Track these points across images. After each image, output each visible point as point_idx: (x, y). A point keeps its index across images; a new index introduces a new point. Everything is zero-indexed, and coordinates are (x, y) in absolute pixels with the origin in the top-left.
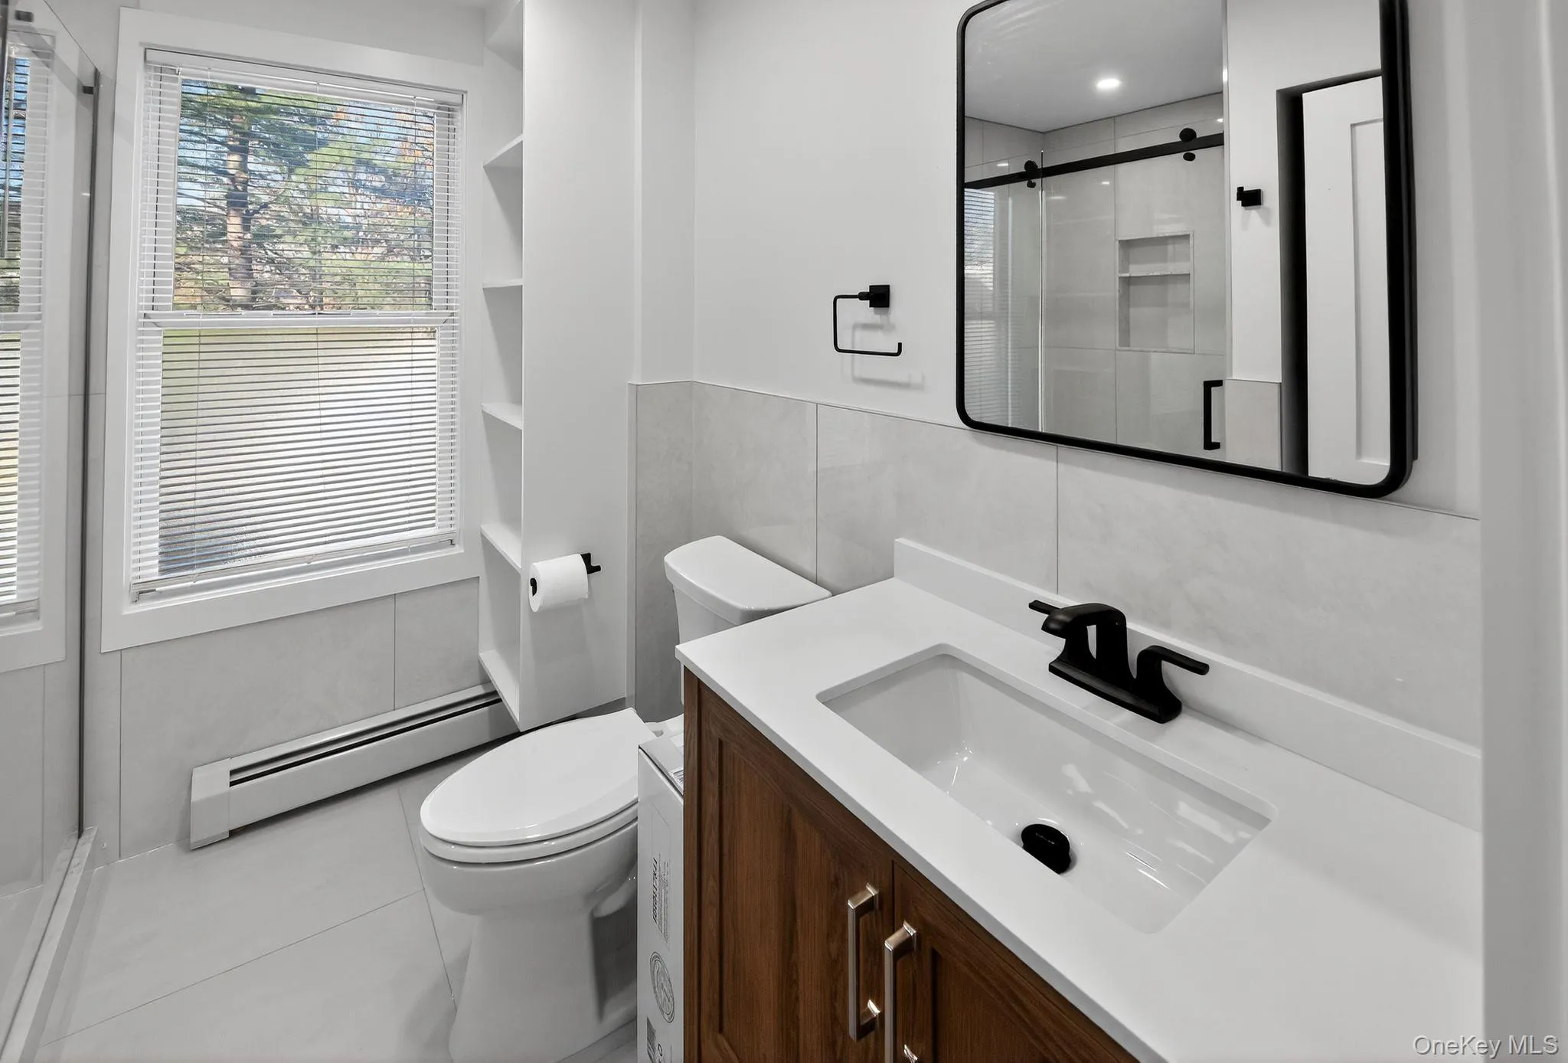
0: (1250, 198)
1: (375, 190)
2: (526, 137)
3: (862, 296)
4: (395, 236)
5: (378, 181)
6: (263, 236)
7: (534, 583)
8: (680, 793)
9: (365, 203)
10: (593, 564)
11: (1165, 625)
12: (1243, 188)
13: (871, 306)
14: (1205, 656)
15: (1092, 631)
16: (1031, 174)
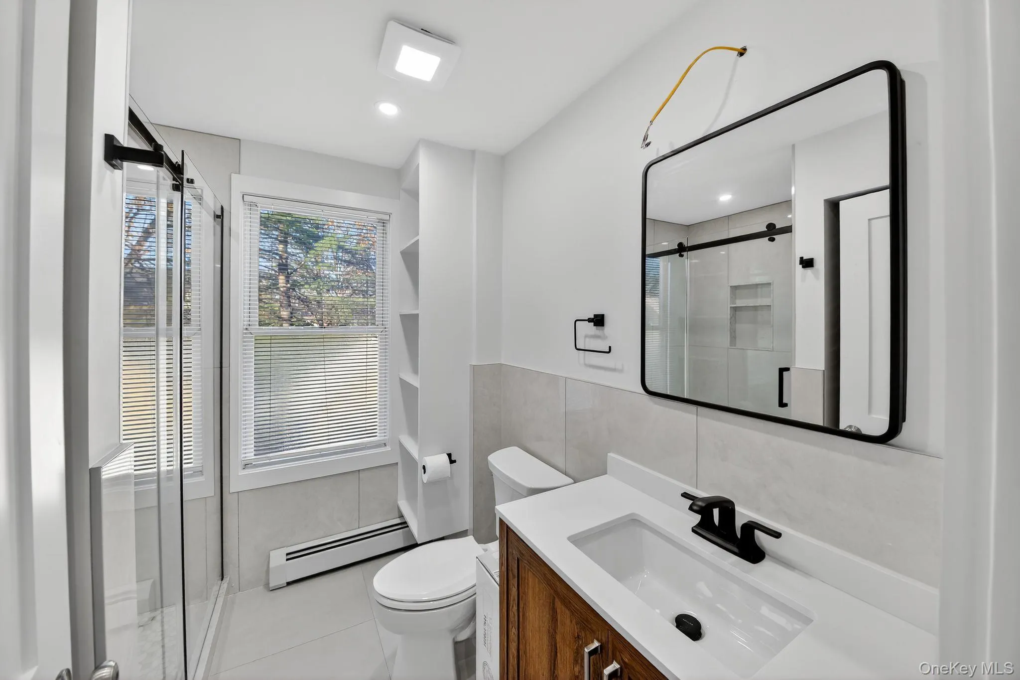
0: (807, 263)
1: (345, 261)
2: (421, 237)
3: (590, 320)
4: (356, 284)
5: (347, 257)
6: (295, 285)
7: (424, 467)
8: (498, 584)
9: (342, 268)
10: (453, 459)
11: (758, 510)
12: (803, 257)
13: (594, 326)
14: (779, 527)
15: (716, 512)
16: (681, 249)
